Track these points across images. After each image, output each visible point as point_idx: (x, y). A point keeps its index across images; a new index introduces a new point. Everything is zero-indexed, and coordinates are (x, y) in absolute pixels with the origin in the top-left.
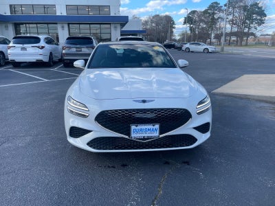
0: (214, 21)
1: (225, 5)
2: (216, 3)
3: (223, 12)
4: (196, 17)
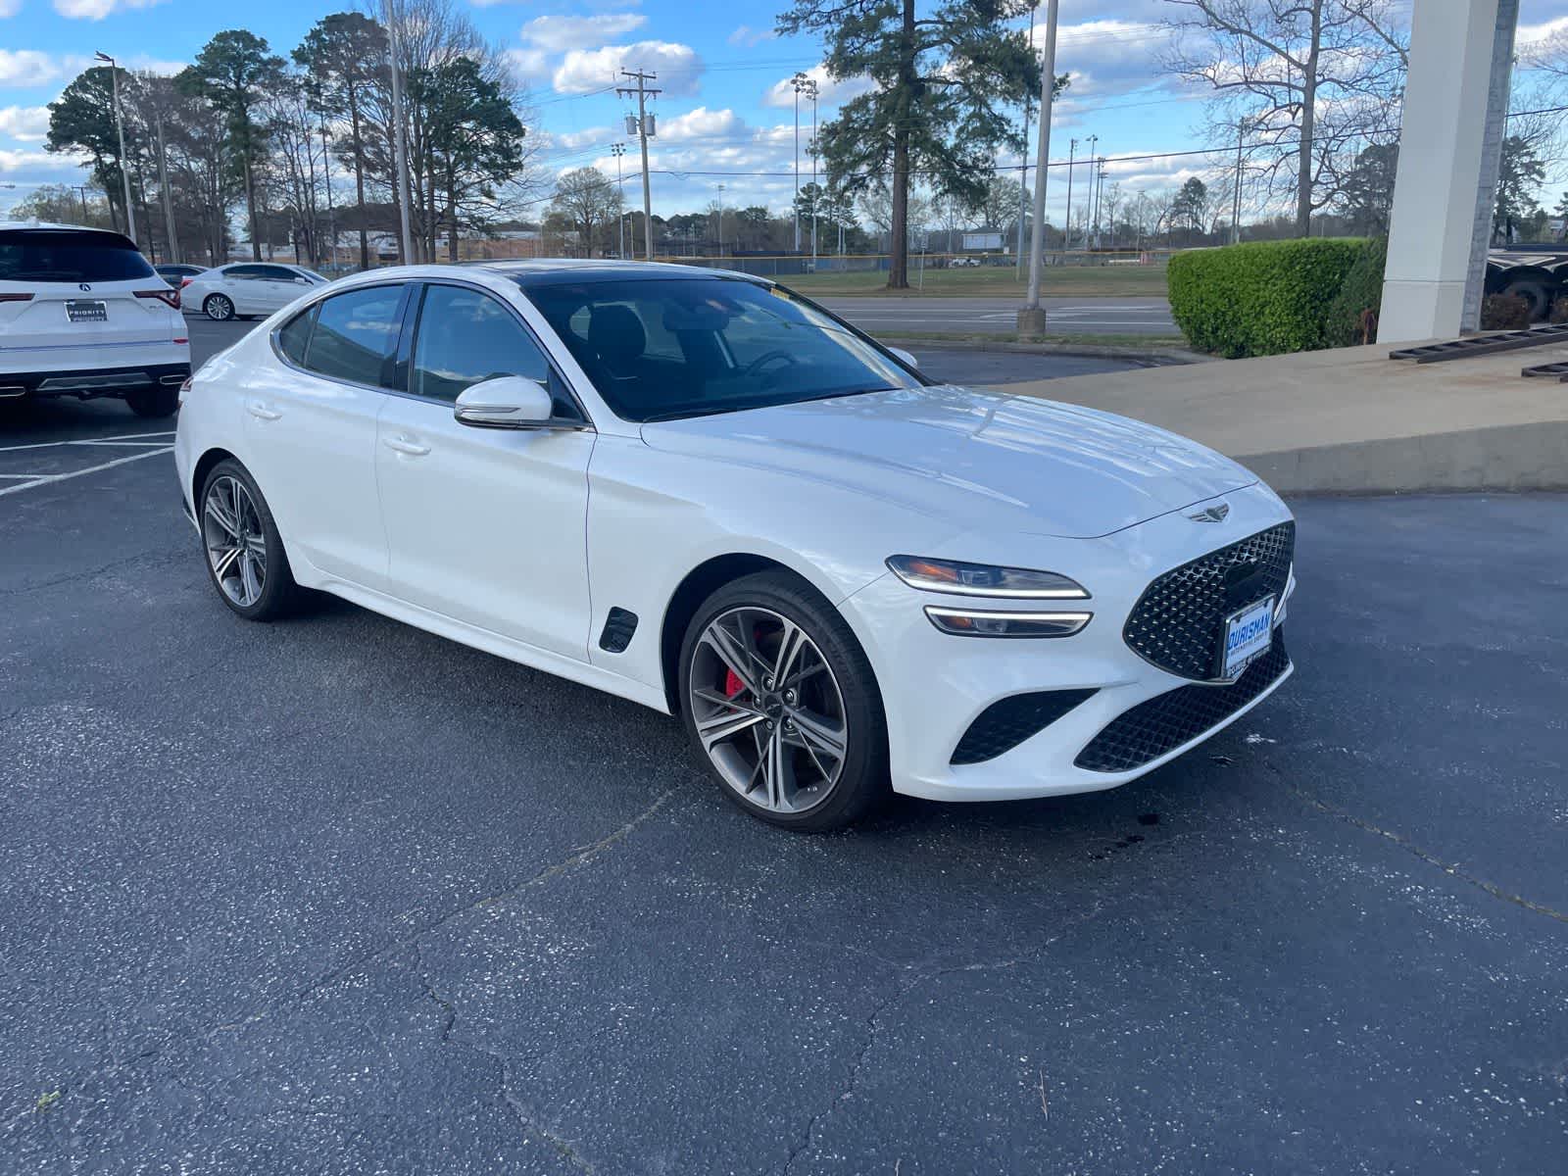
0: (250, 142)
1: (300, 56)
2: (244, 37)
3: (294, 94)
4: (125, 110)
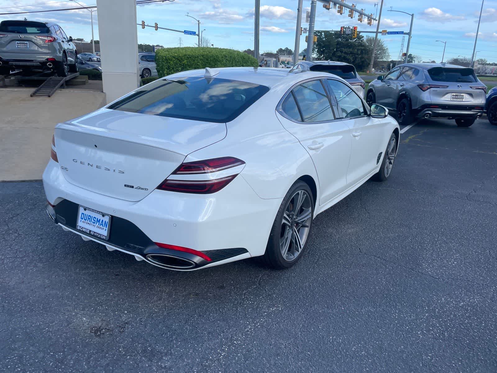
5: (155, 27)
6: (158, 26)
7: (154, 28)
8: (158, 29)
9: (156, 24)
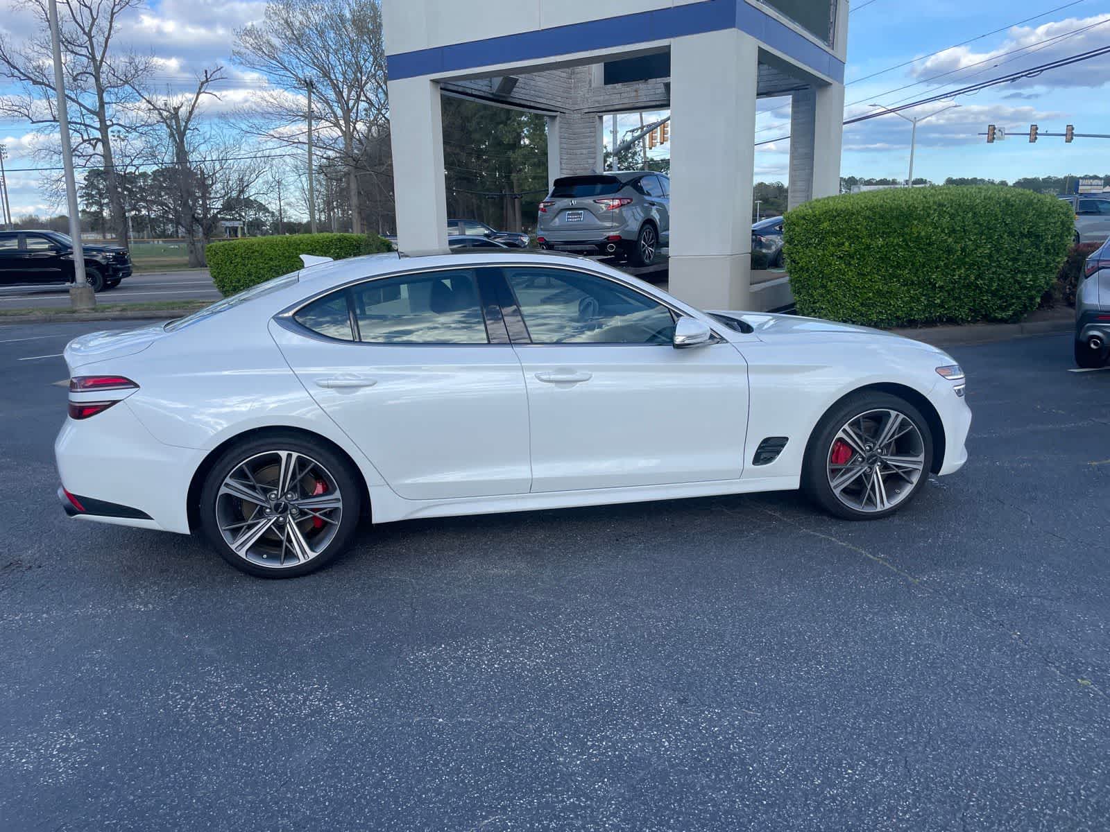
5: (1066, 135)
6: (1074, 131)
7: (1064, 138)
8: (1072, 139)
9: (1070, 128)
